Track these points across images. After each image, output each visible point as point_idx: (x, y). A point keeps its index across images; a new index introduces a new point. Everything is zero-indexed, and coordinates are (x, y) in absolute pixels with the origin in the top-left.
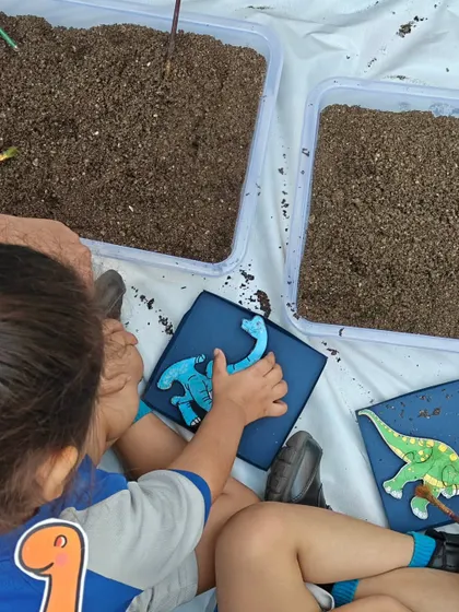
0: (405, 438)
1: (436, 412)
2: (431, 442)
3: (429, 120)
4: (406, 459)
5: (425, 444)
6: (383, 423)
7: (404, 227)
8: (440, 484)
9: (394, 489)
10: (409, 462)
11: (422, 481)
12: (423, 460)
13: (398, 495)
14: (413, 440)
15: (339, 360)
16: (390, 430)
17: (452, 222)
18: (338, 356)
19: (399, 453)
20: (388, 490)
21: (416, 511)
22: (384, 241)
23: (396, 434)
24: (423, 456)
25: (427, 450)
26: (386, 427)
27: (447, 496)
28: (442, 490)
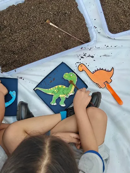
0: (50, 89)
1: (54, 79)
2: (57, 87)
3: (14, 7)
4: (53, 94)
5: (55, 88)
6: (42, 89)
7: (21, 37)
8: (64, 95)
9: (54, 103)
10: (54, 94)
11: (59, 97)
12: (57, 92)
13: (55, 104)
14: (52, 89)
15: (23, 79)
16: (45, 89)
17: (32, 29)
18: (22, 78)
19: (50, 94)
20: (52, 104)
21: (62, 105)
22: (17, 43)
23: (47, 90)
24: (57, 91)
25: (57, 89)
26: (43, 89)
27: (67, 97)
28: (65, 97)
